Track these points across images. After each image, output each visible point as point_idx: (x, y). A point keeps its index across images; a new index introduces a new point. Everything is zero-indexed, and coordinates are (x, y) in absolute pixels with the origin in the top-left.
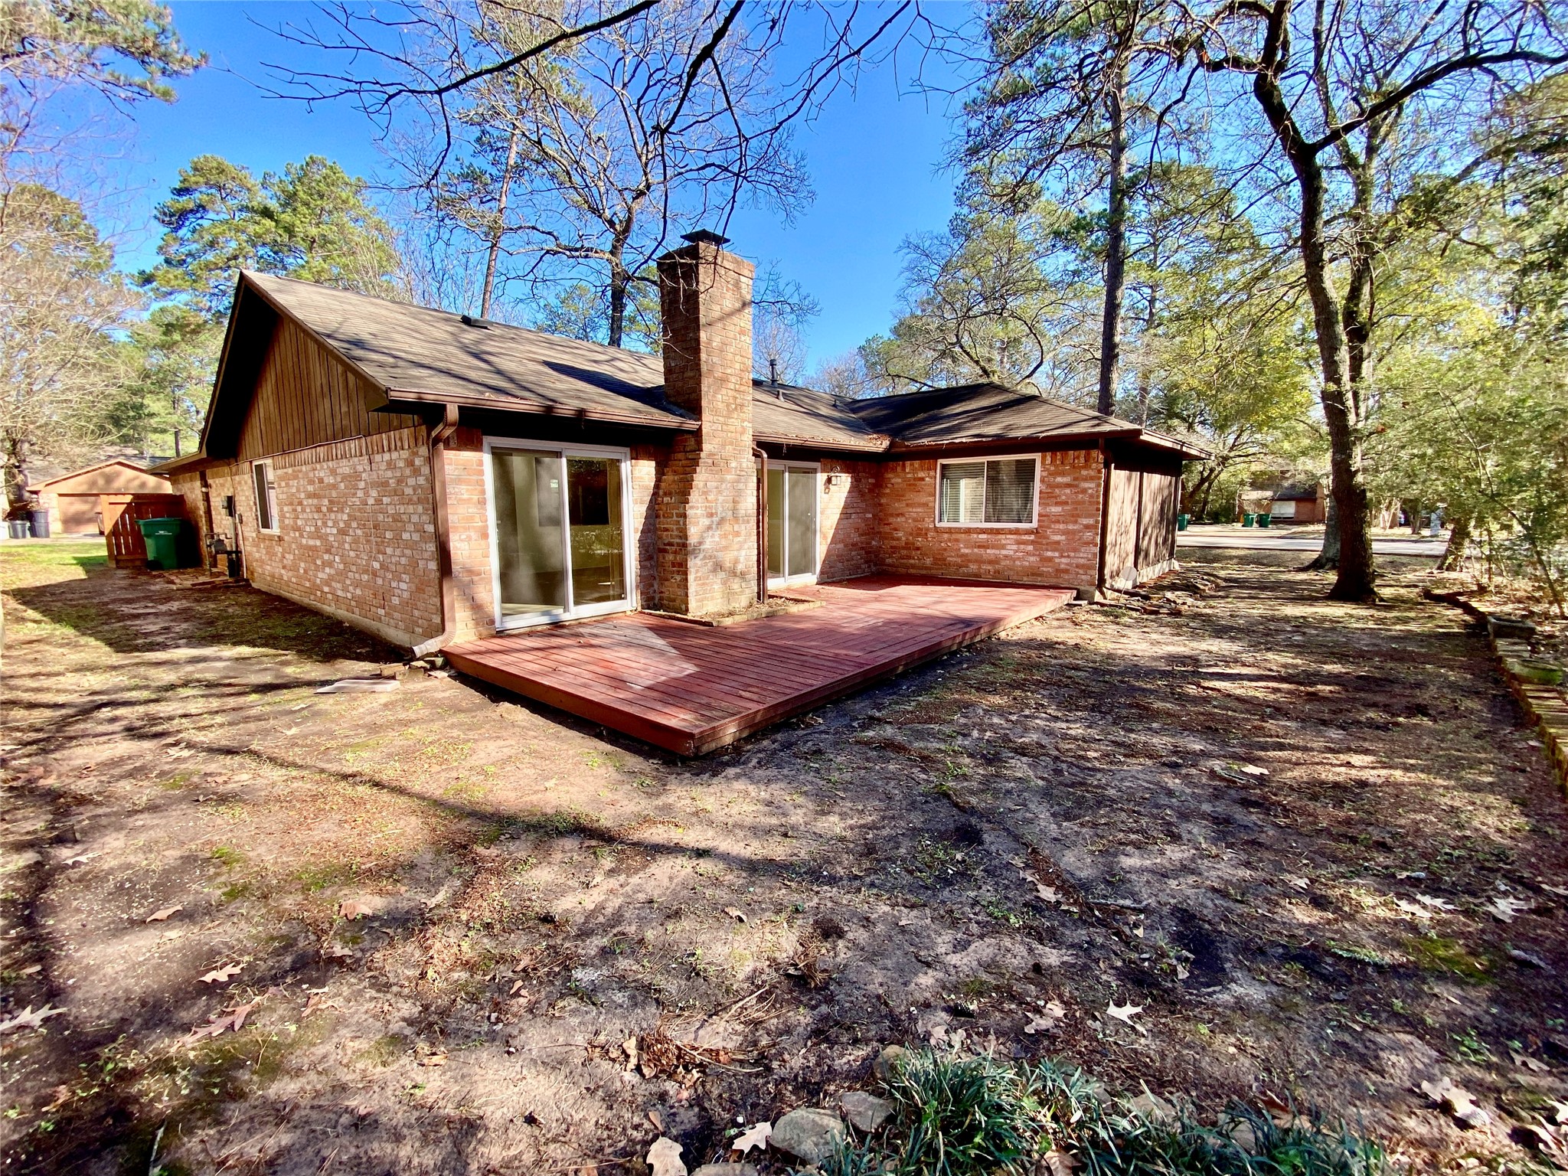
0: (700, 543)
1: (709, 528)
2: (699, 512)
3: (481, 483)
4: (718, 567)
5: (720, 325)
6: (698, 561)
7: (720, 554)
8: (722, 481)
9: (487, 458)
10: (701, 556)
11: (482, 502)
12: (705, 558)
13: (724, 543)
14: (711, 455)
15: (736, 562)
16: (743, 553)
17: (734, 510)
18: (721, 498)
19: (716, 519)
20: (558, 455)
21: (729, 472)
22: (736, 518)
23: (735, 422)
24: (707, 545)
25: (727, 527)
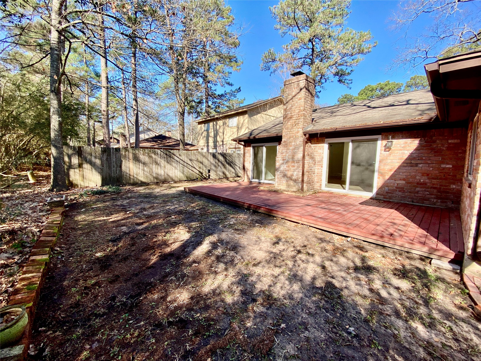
0: (279, 168)
1: (283, 164)
2: (280, 159)
3: (250, 153)
4: (285, 176)
5: (291, 101)
6: (278, 173)
7: (286, 172)
8: (288, 149)
9: (251, 148)
10: (279, 172)
11: (250, 157)
12: (281, 172)
13: (287, 169)
14: (285, 142)
15: (292, 175)
16: (295, 173)
17: (293, 158)
18: (287, 155)
19: (285, 161)
20: (263, 146)
21: (291, 146)
22: (293, 162)
23: (295, 130)
24: (282, 169)
25: (290, 164)
